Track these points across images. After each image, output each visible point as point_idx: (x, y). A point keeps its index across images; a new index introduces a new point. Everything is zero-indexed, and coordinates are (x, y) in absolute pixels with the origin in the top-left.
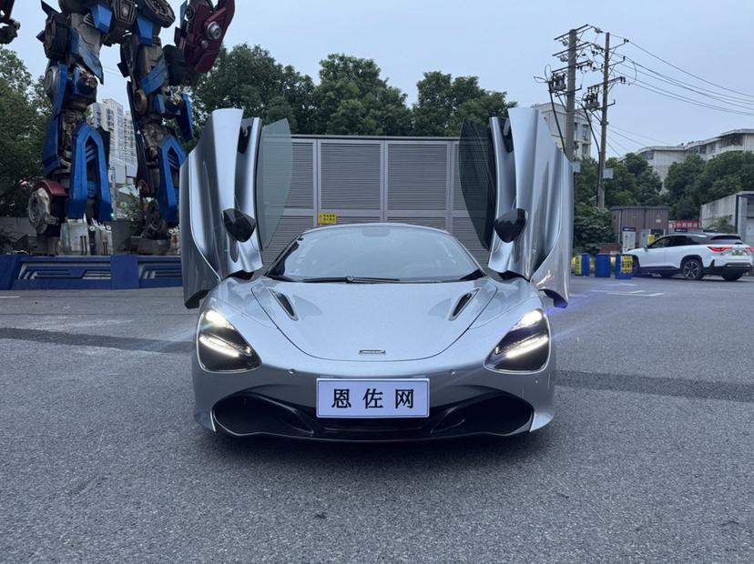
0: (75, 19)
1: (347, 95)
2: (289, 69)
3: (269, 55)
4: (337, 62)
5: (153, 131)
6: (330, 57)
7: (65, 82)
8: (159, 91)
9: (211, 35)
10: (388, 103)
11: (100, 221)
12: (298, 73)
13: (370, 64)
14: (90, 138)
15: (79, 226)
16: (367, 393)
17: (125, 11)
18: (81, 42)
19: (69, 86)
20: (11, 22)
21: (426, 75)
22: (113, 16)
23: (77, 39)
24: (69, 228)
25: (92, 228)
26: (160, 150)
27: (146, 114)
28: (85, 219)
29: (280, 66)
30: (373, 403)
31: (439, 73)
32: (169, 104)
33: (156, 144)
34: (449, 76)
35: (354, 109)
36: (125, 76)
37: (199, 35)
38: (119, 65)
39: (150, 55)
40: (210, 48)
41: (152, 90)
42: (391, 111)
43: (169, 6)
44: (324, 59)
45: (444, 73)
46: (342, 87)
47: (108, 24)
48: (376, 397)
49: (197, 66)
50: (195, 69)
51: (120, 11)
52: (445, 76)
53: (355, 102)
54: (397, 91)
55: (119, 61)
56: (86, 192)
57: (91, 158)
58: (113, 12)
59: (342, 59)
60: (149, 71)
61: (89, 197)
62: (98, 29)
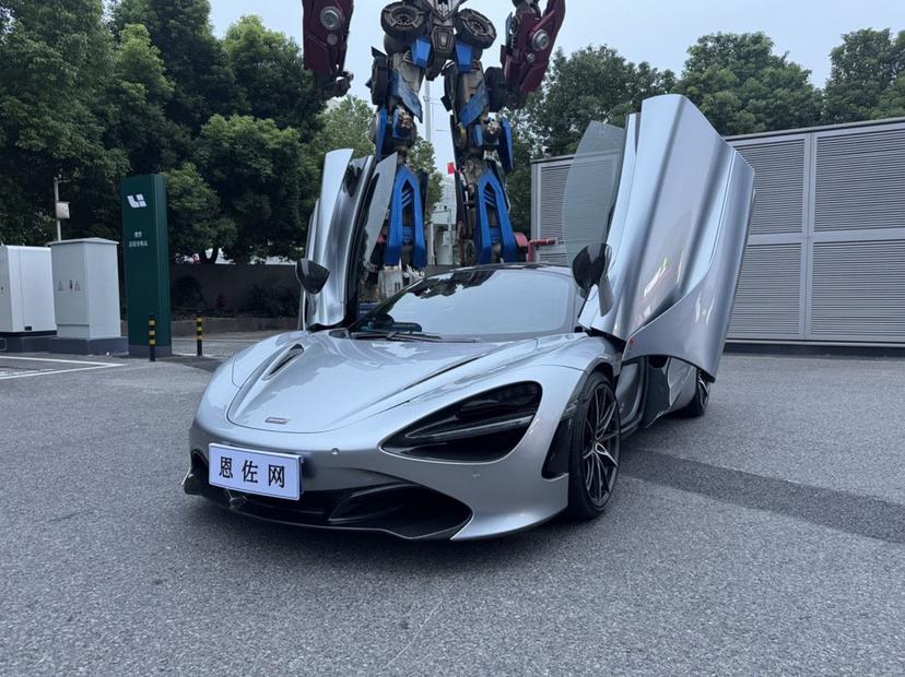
0: (396, 59)
1: (716, 87)
2: (644, 66)
3: (617, 55)
4: (710, 44)
5: (471, 167)
6: (700, 41)
7: (384, 126)
8: (477, 121)
9: (537, 46)
10: (778, 87)
11: (415, 268)
12: (656, 69)
13: (757, 39)
14: (407, 182)
15: (393, 273)
16: (246, 465)
17: (444, 40)
18: (401, 82)
19: (388, 129)
20: (345, 74)
21: (846, 38)
22: (432, 47)
23: (397, 80)
24: (384, 276)
25: (407, 275)
26: (476, 187)
27: (466, 149)
28: (400, 266)
29: (631, 65)
30: (249, 478)
31: (867, 32)
32: (486, 135)
33: (474, 180)
34: (886, 34)
35: (723, 104)
36: (448, 110)
37: (525, 49)
38: (443, 99)
39: (470, 83)
40: (536, 61)
41: (470, 121)
42: (781, 98)
43: (491, 24)
44: (693, 45)
45: (878, 29)
46: (710, 77)
47: (426, 58)
48: (253, 470)
49: (523, 85)
50: (521, 88)
51: (439, 41)
52: (880, 34)
53: (727, 94)
54: (795, 68)
55: (443, 94)
56: (401, 237)
57: (408, 202)
58: (431, 42)
59: (718, 39)
60: (467, 101)
61: (404, 243)
62: (416, 66)
